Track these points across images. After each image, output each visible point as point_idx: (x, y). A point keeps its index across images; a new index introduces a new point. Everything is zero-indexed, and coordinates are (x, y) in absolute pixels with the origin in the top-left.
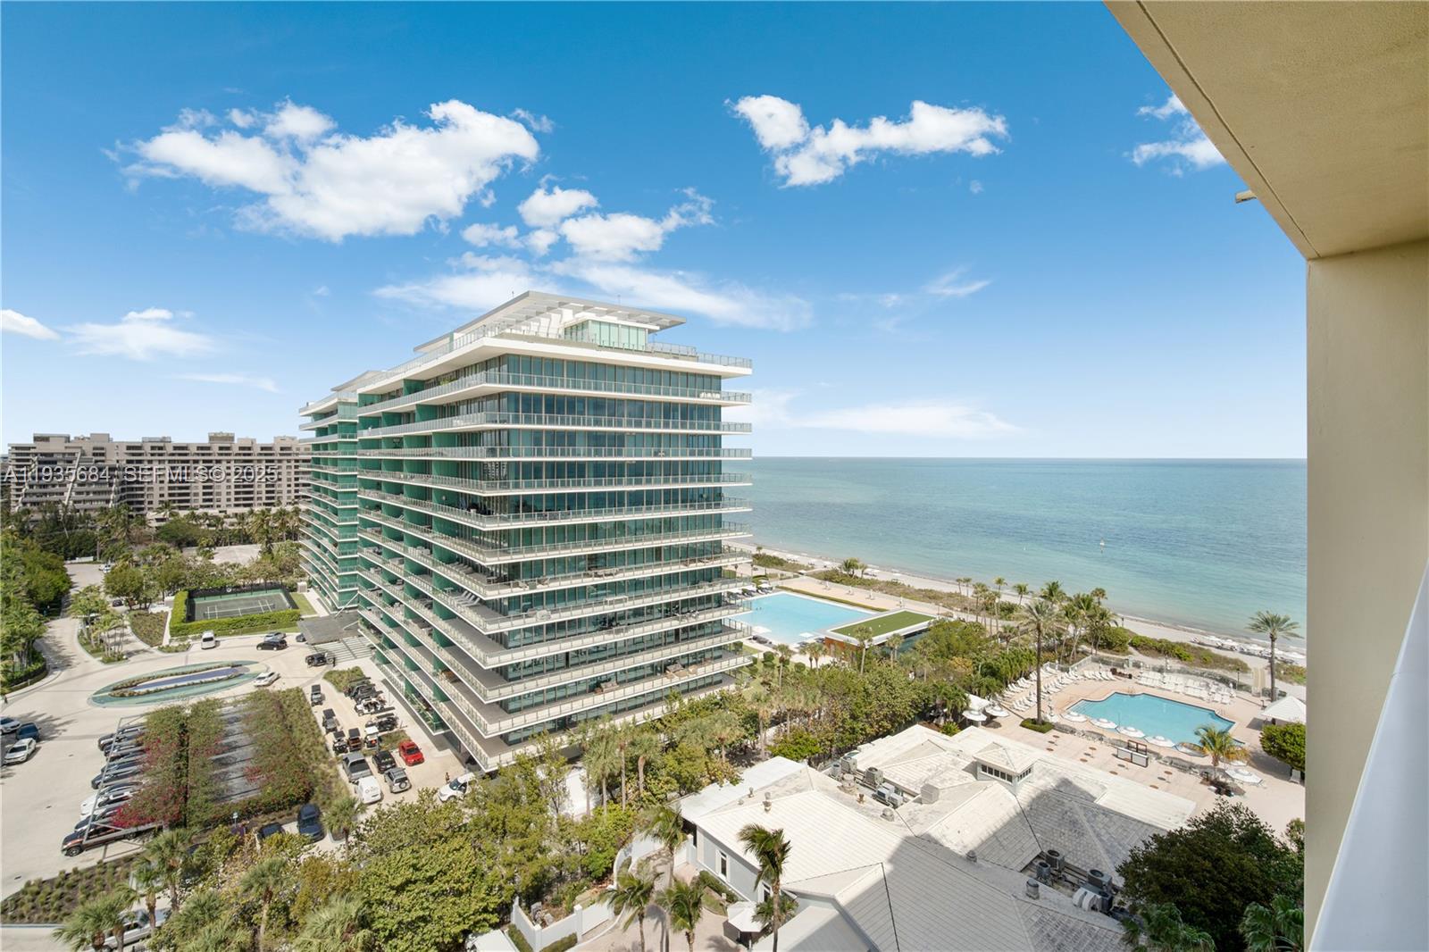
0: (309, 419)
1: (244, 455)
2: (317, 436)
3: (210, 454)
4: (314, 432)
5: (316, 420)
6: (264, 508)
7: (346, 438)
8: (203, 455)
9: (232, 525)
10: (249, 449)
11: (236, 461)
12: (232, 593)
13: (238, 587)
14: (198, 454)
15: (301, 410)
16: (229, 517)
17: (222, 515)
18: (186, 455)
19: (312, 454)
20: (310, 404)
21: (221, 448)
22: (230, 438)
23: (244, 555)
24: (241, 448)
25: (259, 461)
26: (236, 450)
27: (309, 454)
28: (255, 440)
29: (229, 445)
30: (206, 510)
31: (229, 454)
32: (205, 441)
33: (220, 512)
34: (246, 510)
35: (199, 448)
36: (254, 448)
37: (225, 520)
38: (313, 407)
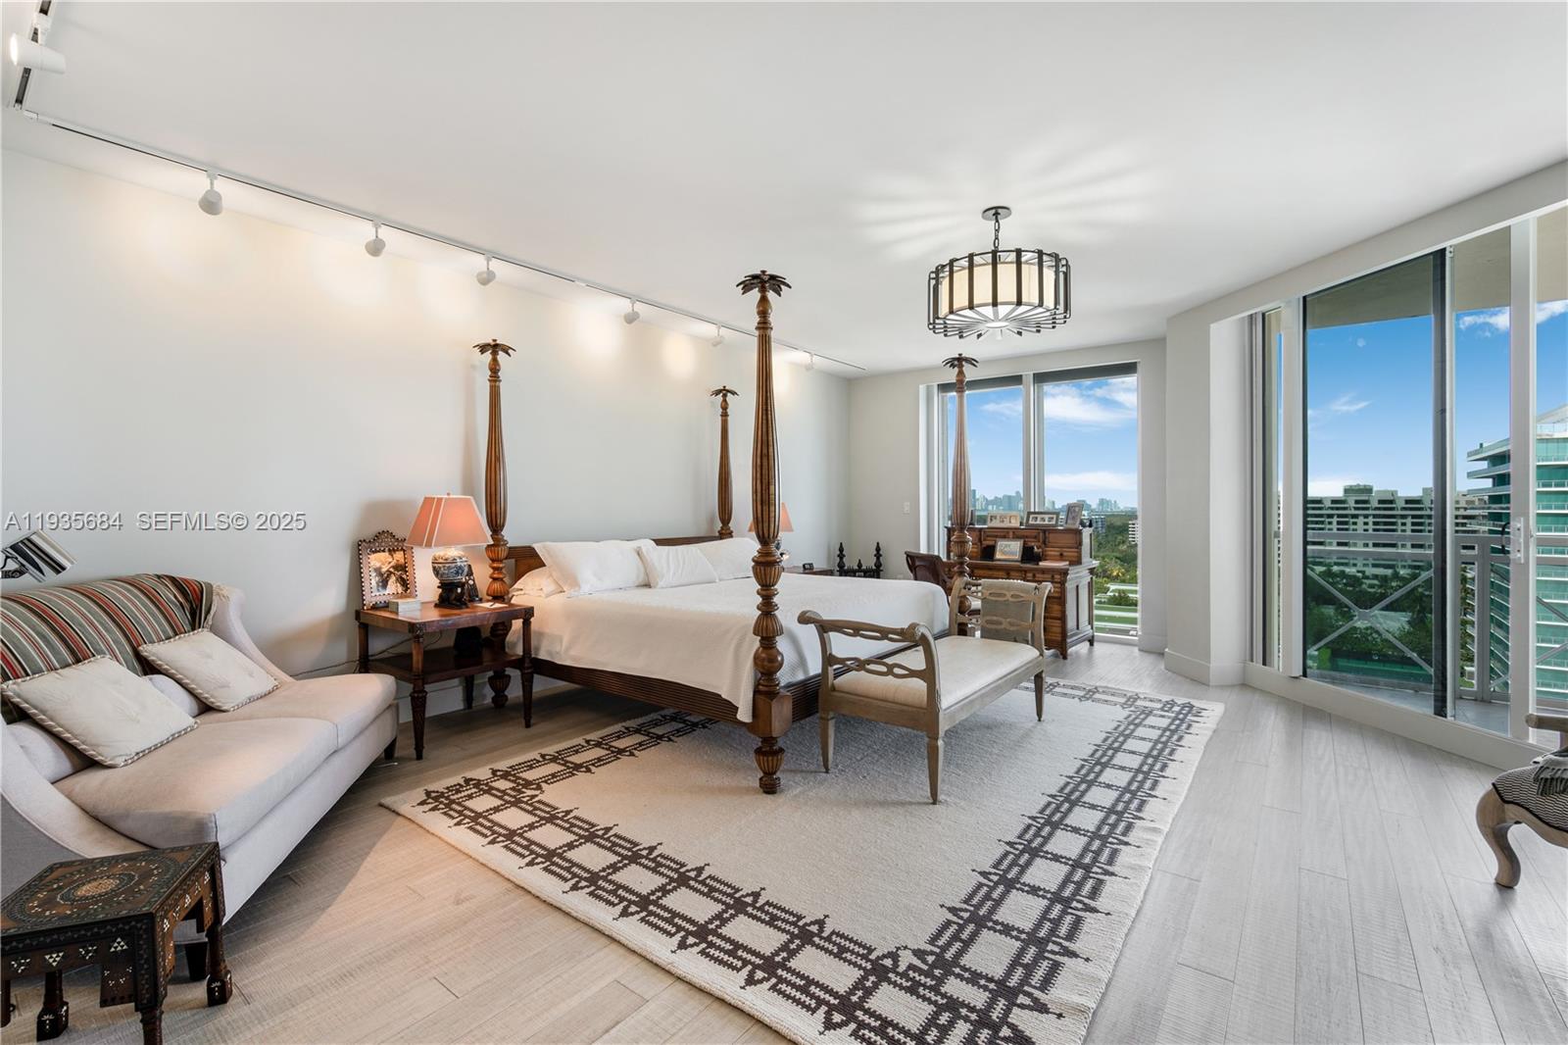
0: (1484, 465)
1: (1385, 509)
2: (1494, 485)
3: (1345, 509)
4: (1491, 480)
5: (1494, 465)
6: (1409, 571)
7: (1550, 486)
8: (1337, 509)
9: (1372, 586)
10: (1391, 502)
11: (1375, 516)
12: (1378, 661)
13: (1385, 656)
14: (1332, 509)
15: (1470, 454)
16: (1367, 578)
17: (1360, 575)
18: (1320, 509)
19: (1489, 508)
20: (1485, 445)
21: (1357, 502)
22: (1368, 490)
23: (1388, 622)
24: (1380, 502)
25: (1404, 517)
26: (1375, 504)
27: (1483, 508)
28: (1396, 492)
29: (1367, 498)
30: (1342, 568)
31: (1367, 509)
32: (1339, 494)
33: (1358, 572)
34: (1389, 572)
35: (1334, 501)
36: (1397, 501)
37: (1365, 581)
38: (1490, 448)
